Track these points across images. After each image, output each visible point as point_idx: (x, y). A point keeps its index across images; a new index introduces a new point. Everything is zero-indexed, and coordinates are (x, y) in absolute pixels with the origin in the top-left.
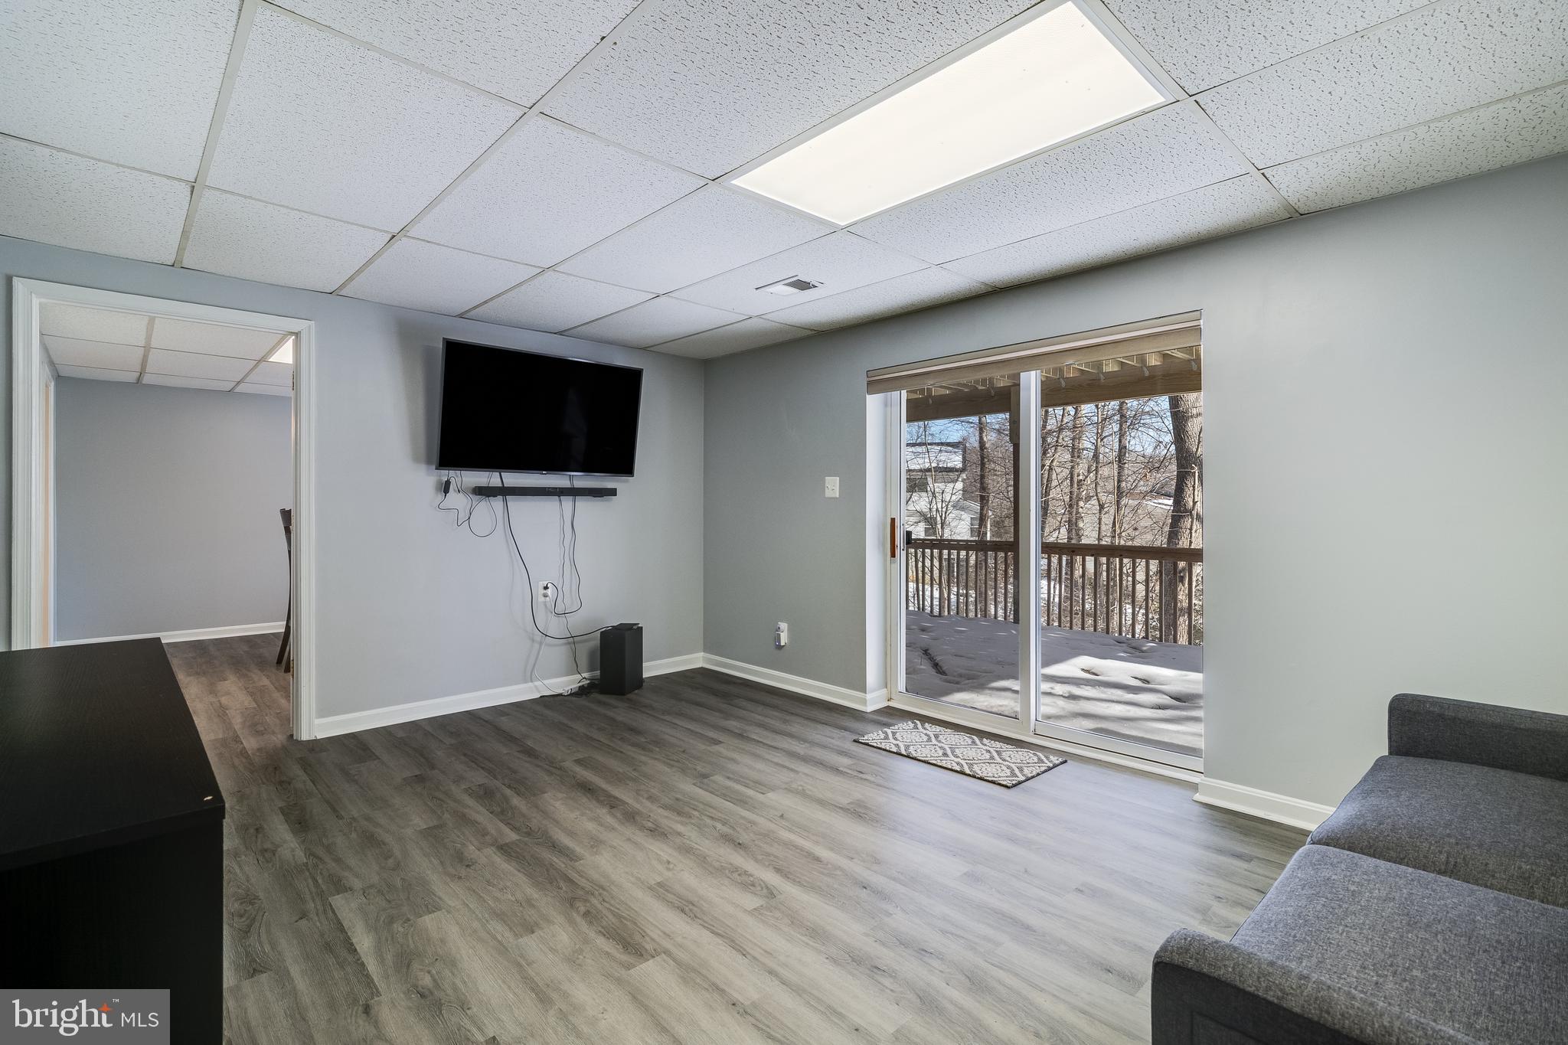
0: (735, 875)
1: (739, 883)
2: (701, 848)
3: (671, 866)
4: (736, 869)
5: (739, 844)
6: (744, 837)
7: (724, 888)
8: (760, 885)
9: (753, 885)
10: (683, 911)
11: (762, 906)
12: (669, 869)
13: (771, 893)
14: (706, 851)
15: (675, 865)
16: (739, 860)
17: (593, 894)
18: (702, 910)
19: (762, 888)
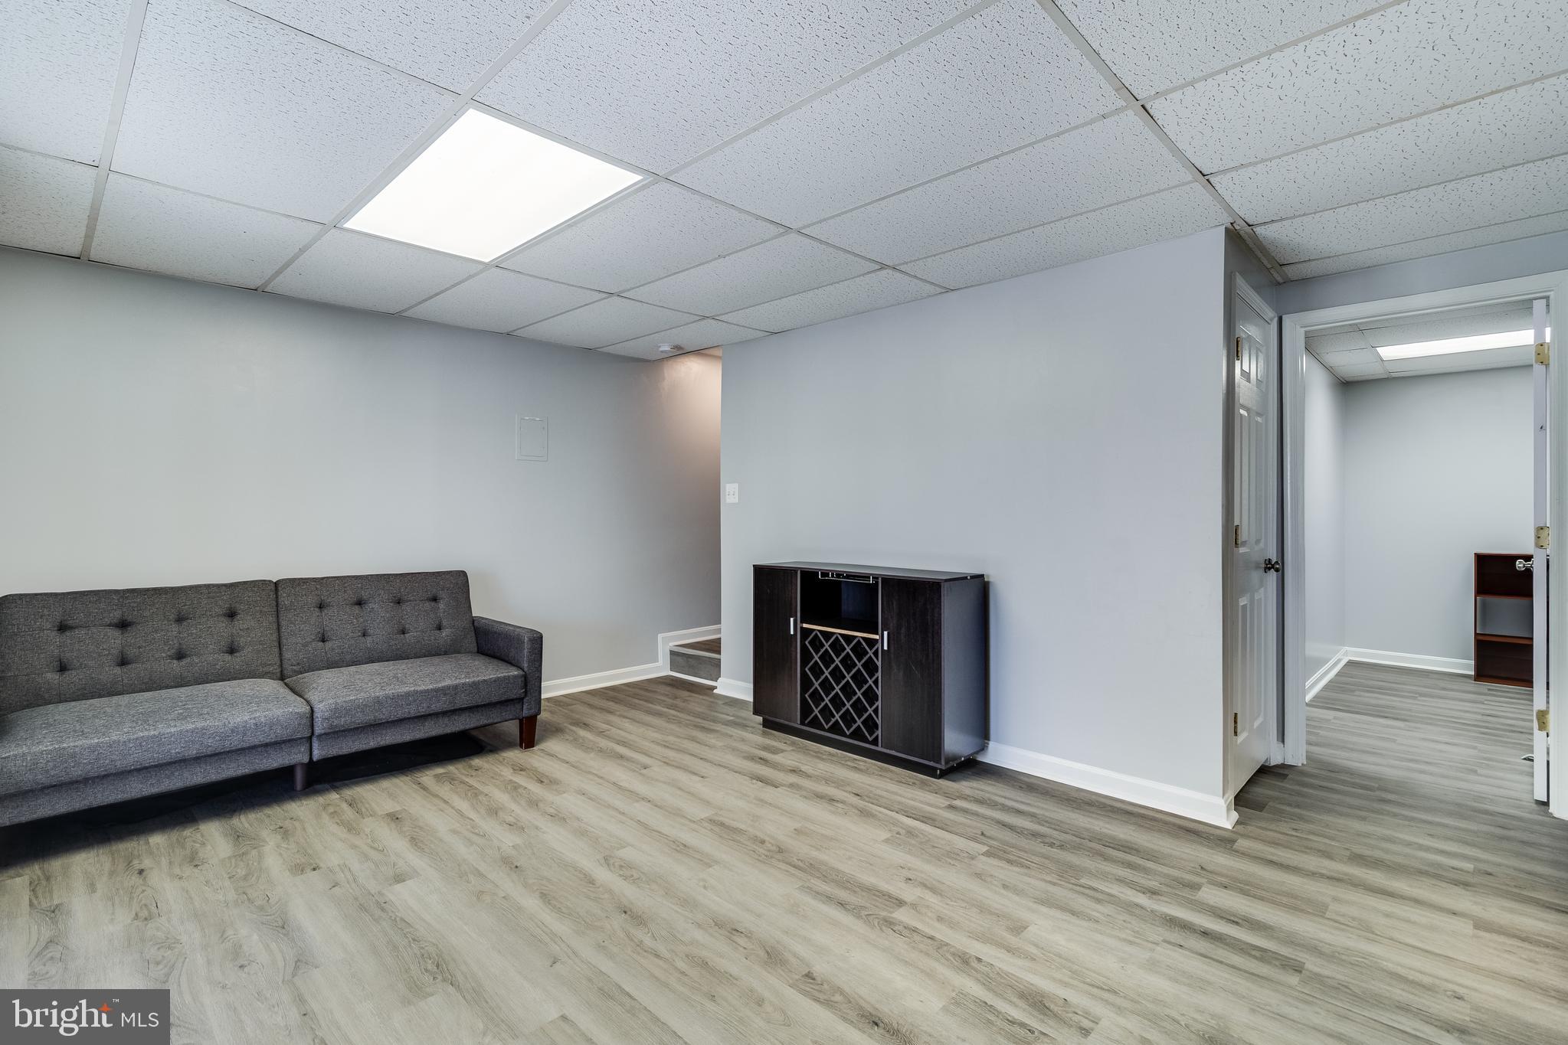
0: (636, 876)
1: (634, 868)
2: (670, 904)
3: (701, 884)
4: (634, 881)
5: (625, 912)
6: (617, 922)
7: (648, 864)
8: (614, 867)
9: (621, 866)
10: (685, 846)
11: (618, 850)
12: (704, 880)
13: (607, 861)
14: (665, 902)
15: (697, 884)
16: (630, 893)
17: (766, 856)
18: (669, 846)
19: (613, 864)
